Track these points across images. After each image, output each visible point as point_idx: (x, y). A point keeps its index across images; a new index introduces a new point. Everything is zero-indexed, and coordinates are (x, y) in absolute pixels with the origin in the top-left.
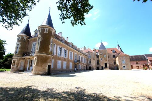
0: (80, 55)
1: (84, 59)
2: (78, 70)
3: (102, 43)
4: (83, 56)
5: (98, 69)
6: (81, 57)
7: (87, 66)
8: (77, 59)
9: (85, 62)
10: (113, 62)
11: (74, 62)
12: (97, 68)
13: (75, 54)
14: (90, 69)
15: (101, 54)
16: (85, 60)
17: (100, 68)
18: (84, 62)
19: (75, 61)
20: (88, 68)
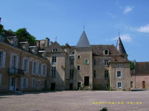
0: (28, 56)
1: (40, 65)
2: (17, 90)
3: (84, 32)
4: (37, 61)
5: (71, 88)
6: (31, 63)
7: (46, 81)
8: (17, 66)
9: (42, 71)
10: (103, 74)
11: (9, 73)
12: (69, 87)
13: (12, 54)
14: (53, 88)
15: (79, 57)
16: (42, 68)
17: (75, 85)
18: (39, 72)
19: (12, 71)
20: (50, 86)
